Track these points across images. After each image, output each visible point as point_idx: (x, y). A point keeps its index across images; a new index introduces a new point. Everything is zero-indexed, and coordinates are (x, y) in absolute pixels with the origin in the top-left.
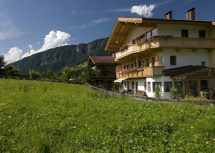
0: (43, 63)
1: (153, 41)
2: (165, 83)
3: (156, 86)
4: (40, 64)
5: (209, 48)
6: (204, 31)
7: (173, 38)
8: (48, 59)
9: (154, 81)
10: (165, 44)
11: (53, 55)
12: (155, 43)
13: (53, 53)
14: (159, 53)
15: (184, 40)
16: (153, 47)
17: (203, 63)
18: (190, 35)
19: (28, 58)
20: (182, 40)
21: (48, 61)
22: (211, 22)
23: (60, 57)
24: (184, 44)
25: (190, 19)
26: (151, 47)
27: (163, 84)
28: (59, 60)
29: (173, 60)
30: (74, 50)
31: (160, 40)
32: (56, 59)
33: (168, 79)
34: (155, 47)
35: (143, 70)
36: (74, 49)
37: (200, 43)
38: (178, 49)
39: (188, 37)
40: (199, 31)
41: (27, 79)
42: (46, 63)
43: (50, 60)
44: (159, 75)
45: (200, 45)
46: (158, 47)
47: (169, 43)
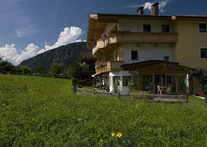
0: (55, 59)
1: (111, 37)
2: (124, 77)
3: (116, 81)
4: (53, 60)
5: (172, 43)
6: (168, 26)
7: (130, 33)
8: (60, 56)
9: (114, 76)
10: (123, 39)
11: (65, 51)
12: (113, 39)
13: (65, 50)
14: (120, 48)
15: (142, 35)
16: (112, 42)
17: (167, 58)
18: (153, 30)
19: (42, 54)
20: (141, 35)
21: (60, 58)
22: (171, 16)
23: (71, 53)
24: (142, 38)
25: (154, 15)
26: (110, 43)
27: (121, 78)
28: (70, 56)
29: (134, 55)
30: (84, 47)
31: (117, 35)
32: (67, 55)
33: (127, 73)
34: (113, 42)
35: (106, 65)
36: (85, 45)
37: (160, 37)
38: (138, 44)
39: (150, 32)
40: (162, 25)
41: (20, 74)
42: (58, 59)
43: (62, 56)
44: (117, 70)
45: (160, 39)
46: (115, 42)
47: (127, 38)
